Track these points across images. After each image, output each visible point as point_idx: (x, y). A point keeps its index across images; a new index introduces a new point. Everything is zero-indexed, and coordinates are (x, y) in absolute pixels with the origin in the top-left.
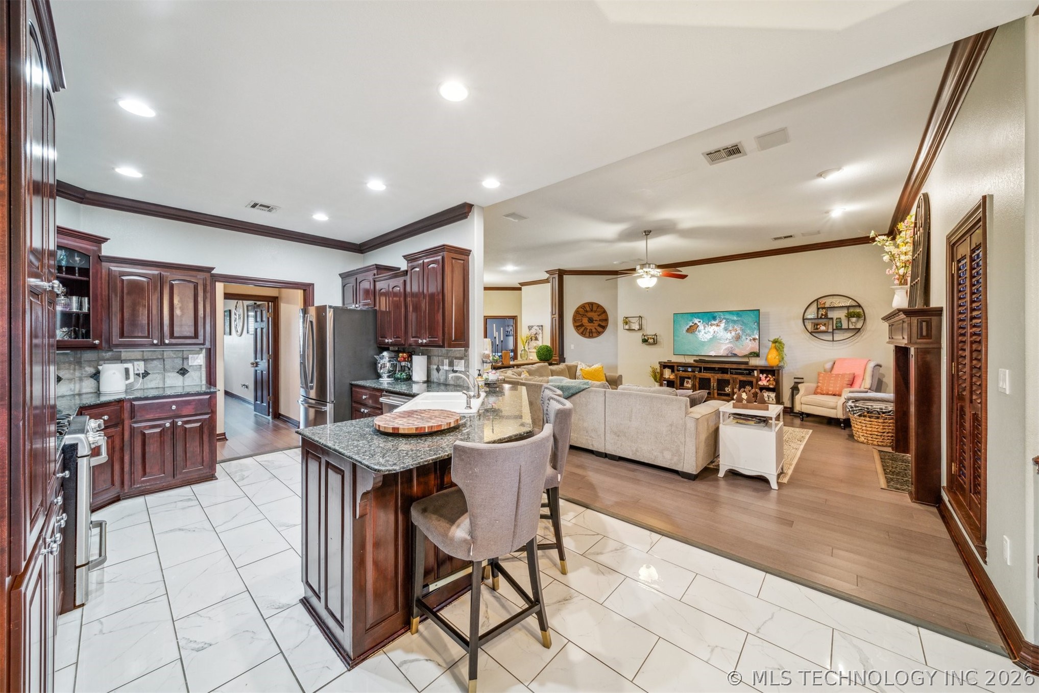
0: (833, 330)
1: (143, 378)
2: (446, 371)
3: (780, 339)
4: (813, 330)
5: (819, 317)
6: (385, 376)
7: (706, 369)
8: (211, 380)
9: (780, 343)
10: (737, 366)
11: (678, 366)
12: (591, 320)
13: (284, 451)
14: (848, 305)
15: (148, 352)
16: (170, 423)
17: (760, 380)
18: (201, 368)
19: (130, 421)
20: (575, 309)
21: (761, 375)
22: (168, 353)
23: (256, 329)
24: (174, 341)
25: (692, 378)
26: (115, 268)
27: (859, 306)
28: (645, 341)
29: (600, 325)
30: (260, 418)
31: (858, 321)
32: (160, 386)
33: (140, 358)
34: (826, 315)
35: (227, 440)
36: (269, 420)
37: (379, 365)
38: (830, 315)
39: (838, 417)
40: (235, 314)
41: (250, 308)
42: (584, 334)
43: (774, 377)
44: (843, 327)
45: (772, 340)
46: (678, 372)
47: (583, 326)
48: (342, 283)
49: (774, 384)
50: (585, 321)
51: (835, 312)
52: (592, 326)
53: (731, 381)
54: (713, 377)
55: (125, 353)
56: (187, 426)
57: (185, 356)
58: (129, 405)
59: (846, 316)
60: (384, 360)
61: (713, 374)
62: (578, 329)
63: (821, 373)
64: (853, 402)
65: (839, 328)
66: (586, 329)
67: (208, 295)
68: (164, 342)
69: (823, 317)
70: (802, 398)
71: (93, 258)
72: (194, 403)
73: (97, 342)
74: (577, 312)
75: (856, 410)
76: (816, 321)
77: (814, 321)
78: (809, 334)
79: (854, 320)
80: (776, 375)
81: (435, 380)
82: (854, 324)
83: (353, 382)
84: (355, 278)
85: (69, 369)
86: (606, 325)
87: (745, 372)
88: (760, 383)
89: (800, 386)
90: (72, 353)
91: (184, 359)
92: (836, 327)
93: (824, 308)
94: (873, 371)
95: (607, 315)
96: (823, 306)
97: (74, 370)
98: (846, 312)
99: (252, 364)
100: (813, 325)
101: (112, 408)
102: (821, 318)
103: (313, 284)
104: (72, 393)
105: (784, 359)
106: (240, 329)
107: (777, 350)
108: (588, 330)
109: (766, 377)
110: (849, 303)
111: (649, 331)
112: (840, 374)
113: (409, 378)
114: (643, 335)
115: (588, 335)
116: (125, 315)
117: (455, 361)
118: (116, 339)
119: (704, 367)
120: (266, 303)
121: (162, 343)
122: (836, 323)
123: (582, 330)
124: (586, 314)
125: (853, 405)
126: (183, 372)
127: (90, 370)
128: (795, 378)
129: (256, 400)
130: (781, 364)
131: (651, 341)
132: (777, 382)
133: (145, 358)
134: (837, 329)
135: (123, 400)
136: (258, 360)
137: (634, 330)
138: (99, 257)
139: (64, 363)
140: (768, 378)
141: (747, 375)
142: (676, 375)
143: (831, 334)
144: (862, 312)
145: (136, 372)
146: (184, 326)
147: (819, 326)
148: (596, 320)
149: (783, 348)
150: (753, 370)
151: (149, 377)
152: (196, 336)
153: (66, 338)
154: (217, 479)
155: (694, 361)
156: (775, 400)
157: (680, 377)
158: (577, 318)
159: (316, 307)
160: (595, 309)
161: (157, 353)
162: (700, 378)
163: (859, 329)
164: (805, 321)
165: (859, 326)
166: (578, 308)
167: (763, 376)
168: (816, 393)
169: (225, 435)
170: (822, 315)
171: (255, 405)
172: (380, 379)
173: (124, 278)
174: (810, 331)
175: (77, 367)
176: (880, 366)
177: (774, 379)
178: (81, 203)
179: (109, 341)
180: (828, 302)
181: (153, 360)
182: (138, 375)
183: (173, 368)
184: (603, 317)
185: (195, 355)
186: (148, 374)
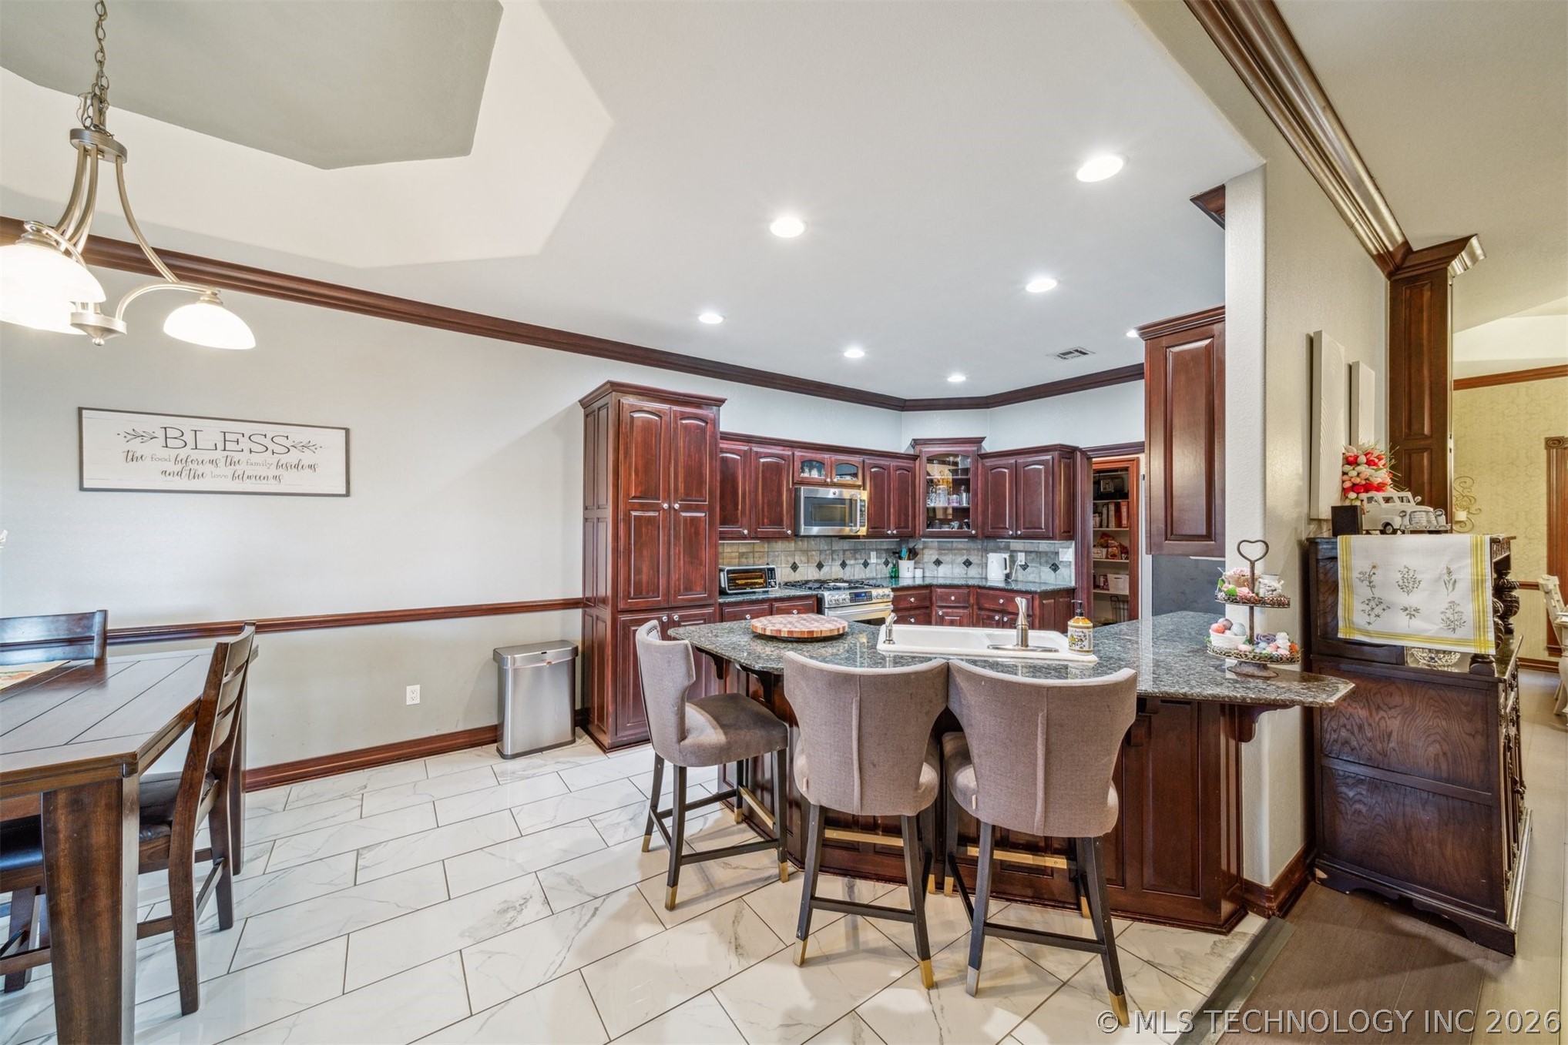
1: (1024, 570)
15: (1028, 544)
18: (1070, 565)
32: (1036, 579)
33: (1022, 549)
55: (1013, 544)
57: (1056, 550)
71: (973, 458)
73: (973, 532)
85: (978, 555)
91: (1056, 553)
118: (989, 531)
126: (1055, 568)
127: (981, 557)
133: (1026, 549)
138: (978, 455)
139: (974, 549)
151: (1028, 570)
161: (1036, 545)
179: (983, 531)
181: (1032, 552)
182: (1020, 566)
183: (1046, 562)
185: (1065, 550)
186: (1028, 566)
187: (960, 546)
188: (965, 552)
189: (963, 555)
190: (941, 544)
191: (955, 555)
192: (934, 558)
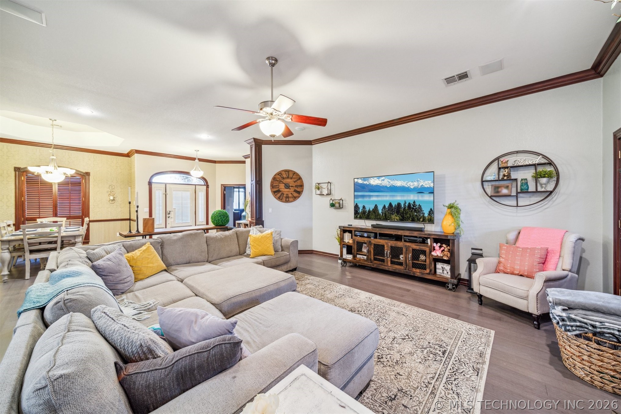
0: (517, 193)
3: (456, 203)
4: (493, 194)
5: (500, 179)
7: (382, 235)
9: (456, 208)
10: (410, 233)
11: (355, 231)
12: (287, 186)
14: (537, 162)
17: (434, 249)
20: (273, 176)
21: (435, 245)
25: (368, 243)
27: (551, 163)
28: (332, 205)
29: (295, 191)
31: (548, 182)
34: (509, 176)
38: (514, 175)
39: (530, 312)
42: (281, 199)
43: (448, 247)
44: (529, 190)
45: (447, 205)
46: (355, 237)
47: (280, 191)
49: (449, 255)
50: (282, 186)
51: (519, 172)
52: (289, 191)
53: (404, 250)
54: (387, 244)
59: (533, 177)
61: (386, 241)
62: (276, 194)
63: (503, 245)
64: (564, 310)
65: (525, 191)
66: (283, 194)
69: (505, 178)
70: (481, 278)
74: (274, 179)
75: (572, 326)
76: (497, 183)
77: (494, 183)
78: (489, 198)
79: (544, 180)
80: (451, 245)
82: (544, 186)
86: (302, 190)
87: (418, 239)
88: (433, 253)
89: (478, 261)
92: (521, 189)
93: (507, 168)
94: (574, 247)
95: (302, 182)
96: (505, 165)
98: (534, 171)
100: (493, 187)
102: (503, 180)
105: (461, 226)
107: (453, 216)
108: (285, 195)
109: (440, 247)
110: (538, 160)
111: (336, 196)
112: (527, 248)
114: (331, 199)
115: (285, 200)
119: (379, 233)
122: (521, 185)
123: (279, 195)
124: (282, 180)
125: (564, 314)
128: (472, 249)
130: (458, 232)
131: (337, 205)
132: (452, 252)
134: (522, 192)
137: (324, 195)
140: (442, 248)
141: (420, 243)
142: (354, 241)
143: (515, 198)
144: (554, 172)
147: (500, 190)
148: (292, 186)
149: (459, 214)
150: (427, 238)
155: (372, 225)
156: (449, 273)
157: (357, 242)
158: (275, 185)
160: (291, 176)
162: (374, 244)
163: (551, 192)
164: (484, 183)
165: (550, 188)
166: (275, 175)
167: (437, 246)
168: (497, 271)
170: (504, 176)
174: (490, 195)
176: (582, 240)
177: (449, 250)
180: (511, 161)
184: (298, 183)
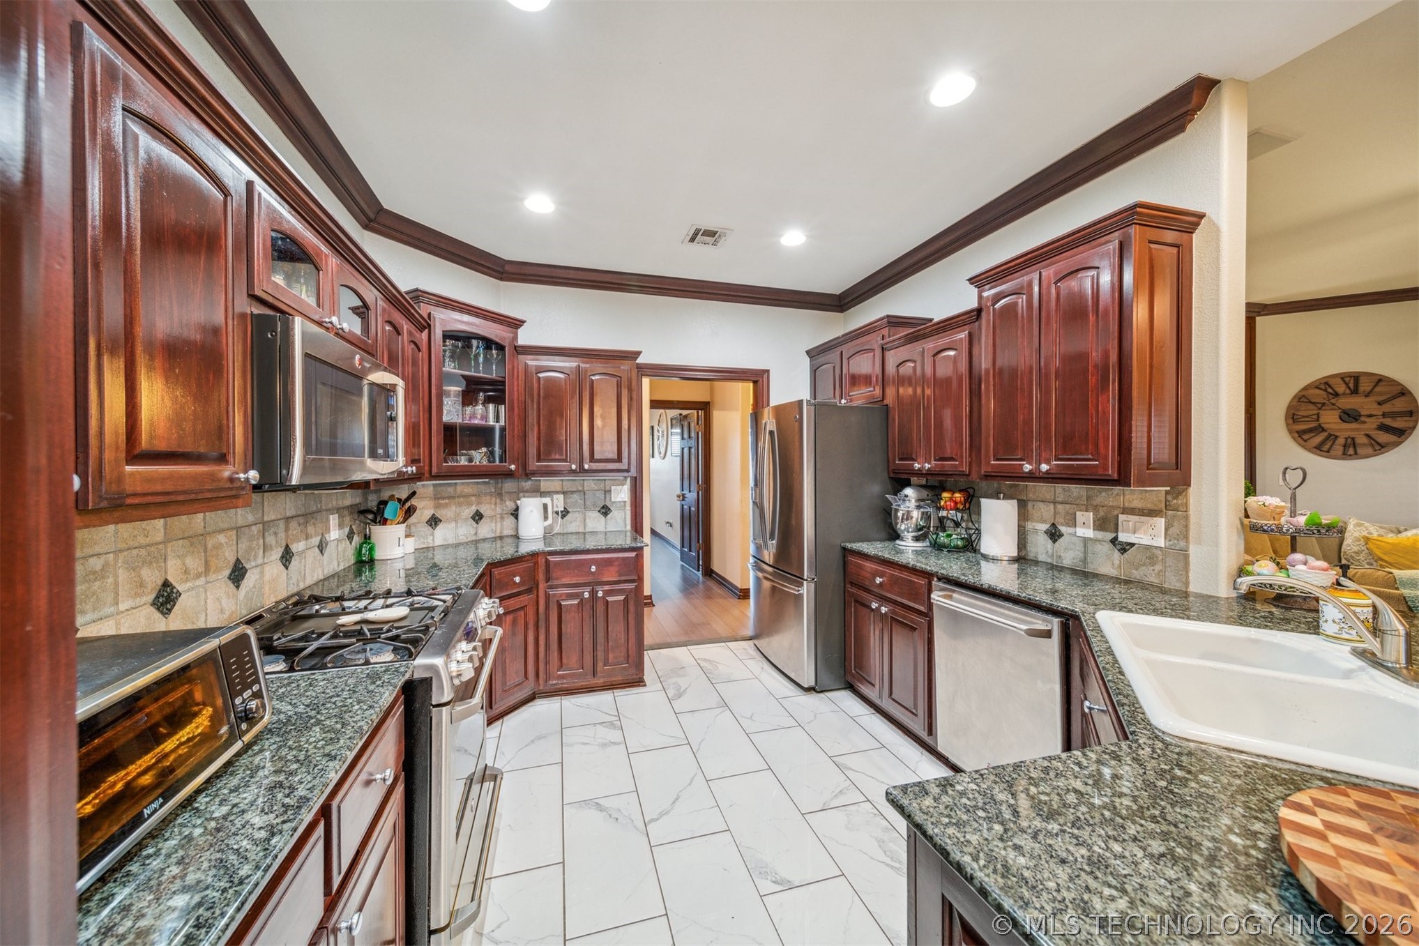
1: (562, 518)
2: (1085, 540)
6: (909, 536)
8: (637, 528)
12: (1351, 416)
13: (728, 644)
15: (567, 482)
16: (589, 592)
18: (625, 506)
19: (545, 585)
20: (1295, 392)
22: (590, 483)
23: (683, 449)
24: (595, 466)
26: (532, 362)
29: (1383, 427)
30: (688, 571)
32: (580, 531)
33: (559, 489)
35: (654, 605)
36: (699, 578)
37: (900, 514)
40: (658, 431)
41: (674, 422)
42: (1325, 449)
47: (1324, 430)
48: (811, 366)
50: (1330, 417)
52: (1356, 429)
55: (546, 483)
56: (610, 599)
57: (607, 488)
58: (543, 560)
60: (907, 504)
62: (1305, 437)
66: (1332, 437)
67: (634, 403)
68: (583, 467)
71: (509, 349)
72: (617, 563)
73: (513, 467)
74: (1301, 399)
81: (1042, 558)
83: (849, 545)
84: (839, 353)
85: (490, 503)
86: (1409, 425)
90: (492, 482)
91: (607, 492)
95: (1413, 401)
97: (496, 504)
99: (679, 496)
101: (526, 565)
103: (768, 371)
104: (493, 535)
106: (663, 453)
108: (1340, 441)
113: (970, 546)
116: (541, 428)
117: (1122, 517)
118: (534, 464)
120: (695, 411)
121: (582, 470)
123: (1318, 440)
124: (1334, 401)
126: (605, 511)
127: (510, 505)
129: (683, 546)
133: (565, 489)
135: (537, 553)
136: (685, 492)
138: (515, 347)
139: (486, 494)
145: (555, 509)
146: (606, 446)
148: (1370, 417)
151: (569, 517)
152: (619, 459)
153: (485, 462)
154: (645, 685)
158: (1302, 413)
159: (772, 407)
160: (1368, 389)
161: (577, 483)
166: (1305, 389)
169: (651, 599)
171: (682, 553)
172: (898, 542)
173: (541, 375)
175: (498, 501)
178: (501, 279)
179: (525, 466)
181: (573, 492)
182: (557, 513)
183: (594, 505)
184: (1397, 405)
185: (619, 488)
186: (568, 512)
187: (468, 490)
188: (473, 498)
189: (470, 504)
190: (439, 489)
191: (460, 505)
192: (428, 514)
